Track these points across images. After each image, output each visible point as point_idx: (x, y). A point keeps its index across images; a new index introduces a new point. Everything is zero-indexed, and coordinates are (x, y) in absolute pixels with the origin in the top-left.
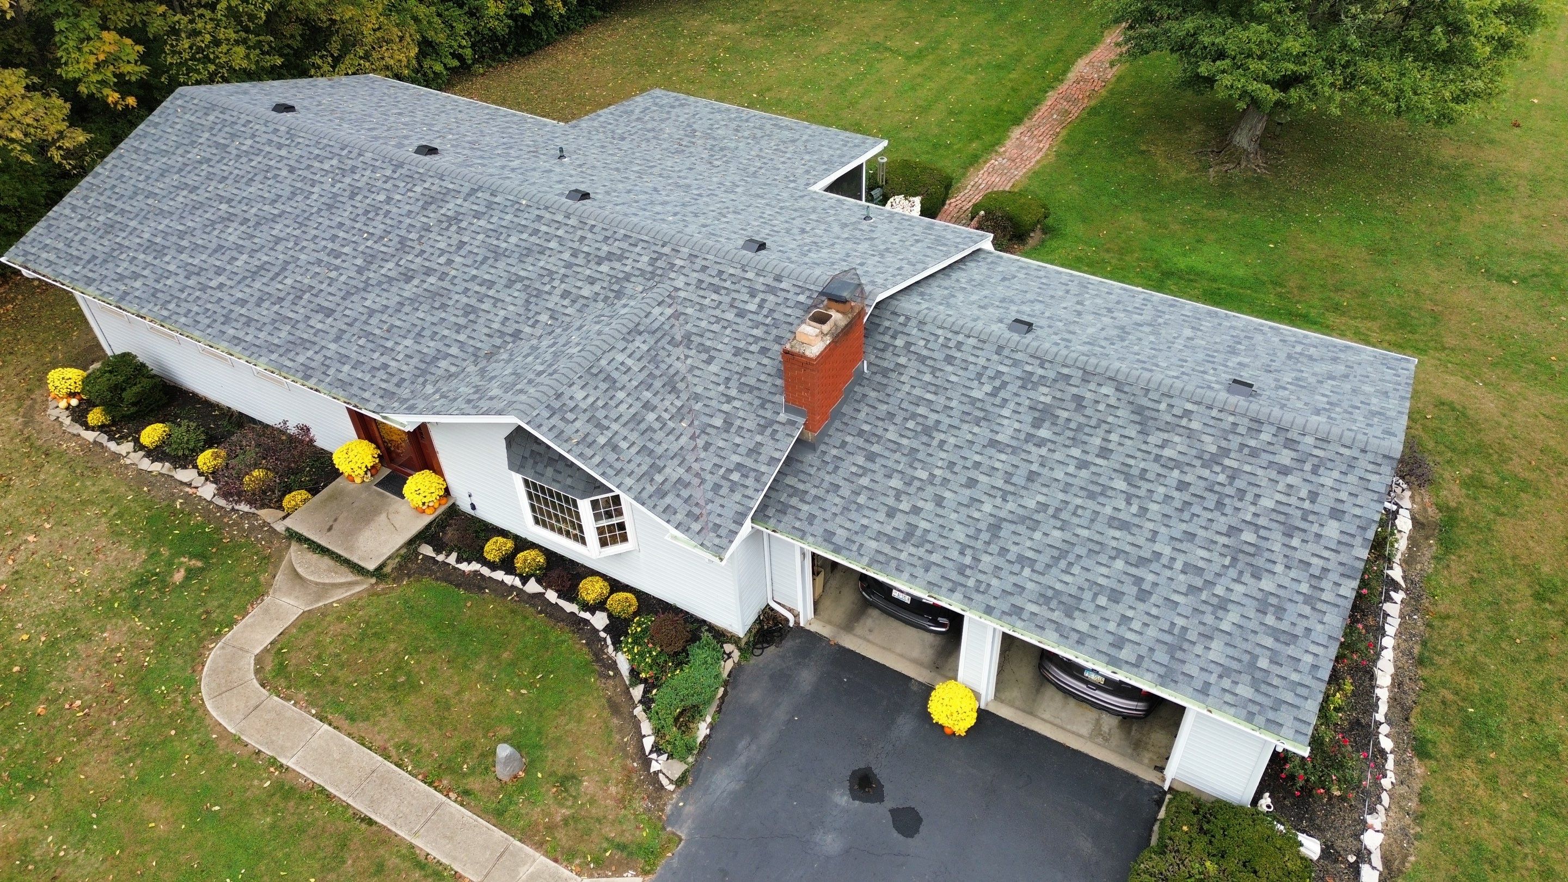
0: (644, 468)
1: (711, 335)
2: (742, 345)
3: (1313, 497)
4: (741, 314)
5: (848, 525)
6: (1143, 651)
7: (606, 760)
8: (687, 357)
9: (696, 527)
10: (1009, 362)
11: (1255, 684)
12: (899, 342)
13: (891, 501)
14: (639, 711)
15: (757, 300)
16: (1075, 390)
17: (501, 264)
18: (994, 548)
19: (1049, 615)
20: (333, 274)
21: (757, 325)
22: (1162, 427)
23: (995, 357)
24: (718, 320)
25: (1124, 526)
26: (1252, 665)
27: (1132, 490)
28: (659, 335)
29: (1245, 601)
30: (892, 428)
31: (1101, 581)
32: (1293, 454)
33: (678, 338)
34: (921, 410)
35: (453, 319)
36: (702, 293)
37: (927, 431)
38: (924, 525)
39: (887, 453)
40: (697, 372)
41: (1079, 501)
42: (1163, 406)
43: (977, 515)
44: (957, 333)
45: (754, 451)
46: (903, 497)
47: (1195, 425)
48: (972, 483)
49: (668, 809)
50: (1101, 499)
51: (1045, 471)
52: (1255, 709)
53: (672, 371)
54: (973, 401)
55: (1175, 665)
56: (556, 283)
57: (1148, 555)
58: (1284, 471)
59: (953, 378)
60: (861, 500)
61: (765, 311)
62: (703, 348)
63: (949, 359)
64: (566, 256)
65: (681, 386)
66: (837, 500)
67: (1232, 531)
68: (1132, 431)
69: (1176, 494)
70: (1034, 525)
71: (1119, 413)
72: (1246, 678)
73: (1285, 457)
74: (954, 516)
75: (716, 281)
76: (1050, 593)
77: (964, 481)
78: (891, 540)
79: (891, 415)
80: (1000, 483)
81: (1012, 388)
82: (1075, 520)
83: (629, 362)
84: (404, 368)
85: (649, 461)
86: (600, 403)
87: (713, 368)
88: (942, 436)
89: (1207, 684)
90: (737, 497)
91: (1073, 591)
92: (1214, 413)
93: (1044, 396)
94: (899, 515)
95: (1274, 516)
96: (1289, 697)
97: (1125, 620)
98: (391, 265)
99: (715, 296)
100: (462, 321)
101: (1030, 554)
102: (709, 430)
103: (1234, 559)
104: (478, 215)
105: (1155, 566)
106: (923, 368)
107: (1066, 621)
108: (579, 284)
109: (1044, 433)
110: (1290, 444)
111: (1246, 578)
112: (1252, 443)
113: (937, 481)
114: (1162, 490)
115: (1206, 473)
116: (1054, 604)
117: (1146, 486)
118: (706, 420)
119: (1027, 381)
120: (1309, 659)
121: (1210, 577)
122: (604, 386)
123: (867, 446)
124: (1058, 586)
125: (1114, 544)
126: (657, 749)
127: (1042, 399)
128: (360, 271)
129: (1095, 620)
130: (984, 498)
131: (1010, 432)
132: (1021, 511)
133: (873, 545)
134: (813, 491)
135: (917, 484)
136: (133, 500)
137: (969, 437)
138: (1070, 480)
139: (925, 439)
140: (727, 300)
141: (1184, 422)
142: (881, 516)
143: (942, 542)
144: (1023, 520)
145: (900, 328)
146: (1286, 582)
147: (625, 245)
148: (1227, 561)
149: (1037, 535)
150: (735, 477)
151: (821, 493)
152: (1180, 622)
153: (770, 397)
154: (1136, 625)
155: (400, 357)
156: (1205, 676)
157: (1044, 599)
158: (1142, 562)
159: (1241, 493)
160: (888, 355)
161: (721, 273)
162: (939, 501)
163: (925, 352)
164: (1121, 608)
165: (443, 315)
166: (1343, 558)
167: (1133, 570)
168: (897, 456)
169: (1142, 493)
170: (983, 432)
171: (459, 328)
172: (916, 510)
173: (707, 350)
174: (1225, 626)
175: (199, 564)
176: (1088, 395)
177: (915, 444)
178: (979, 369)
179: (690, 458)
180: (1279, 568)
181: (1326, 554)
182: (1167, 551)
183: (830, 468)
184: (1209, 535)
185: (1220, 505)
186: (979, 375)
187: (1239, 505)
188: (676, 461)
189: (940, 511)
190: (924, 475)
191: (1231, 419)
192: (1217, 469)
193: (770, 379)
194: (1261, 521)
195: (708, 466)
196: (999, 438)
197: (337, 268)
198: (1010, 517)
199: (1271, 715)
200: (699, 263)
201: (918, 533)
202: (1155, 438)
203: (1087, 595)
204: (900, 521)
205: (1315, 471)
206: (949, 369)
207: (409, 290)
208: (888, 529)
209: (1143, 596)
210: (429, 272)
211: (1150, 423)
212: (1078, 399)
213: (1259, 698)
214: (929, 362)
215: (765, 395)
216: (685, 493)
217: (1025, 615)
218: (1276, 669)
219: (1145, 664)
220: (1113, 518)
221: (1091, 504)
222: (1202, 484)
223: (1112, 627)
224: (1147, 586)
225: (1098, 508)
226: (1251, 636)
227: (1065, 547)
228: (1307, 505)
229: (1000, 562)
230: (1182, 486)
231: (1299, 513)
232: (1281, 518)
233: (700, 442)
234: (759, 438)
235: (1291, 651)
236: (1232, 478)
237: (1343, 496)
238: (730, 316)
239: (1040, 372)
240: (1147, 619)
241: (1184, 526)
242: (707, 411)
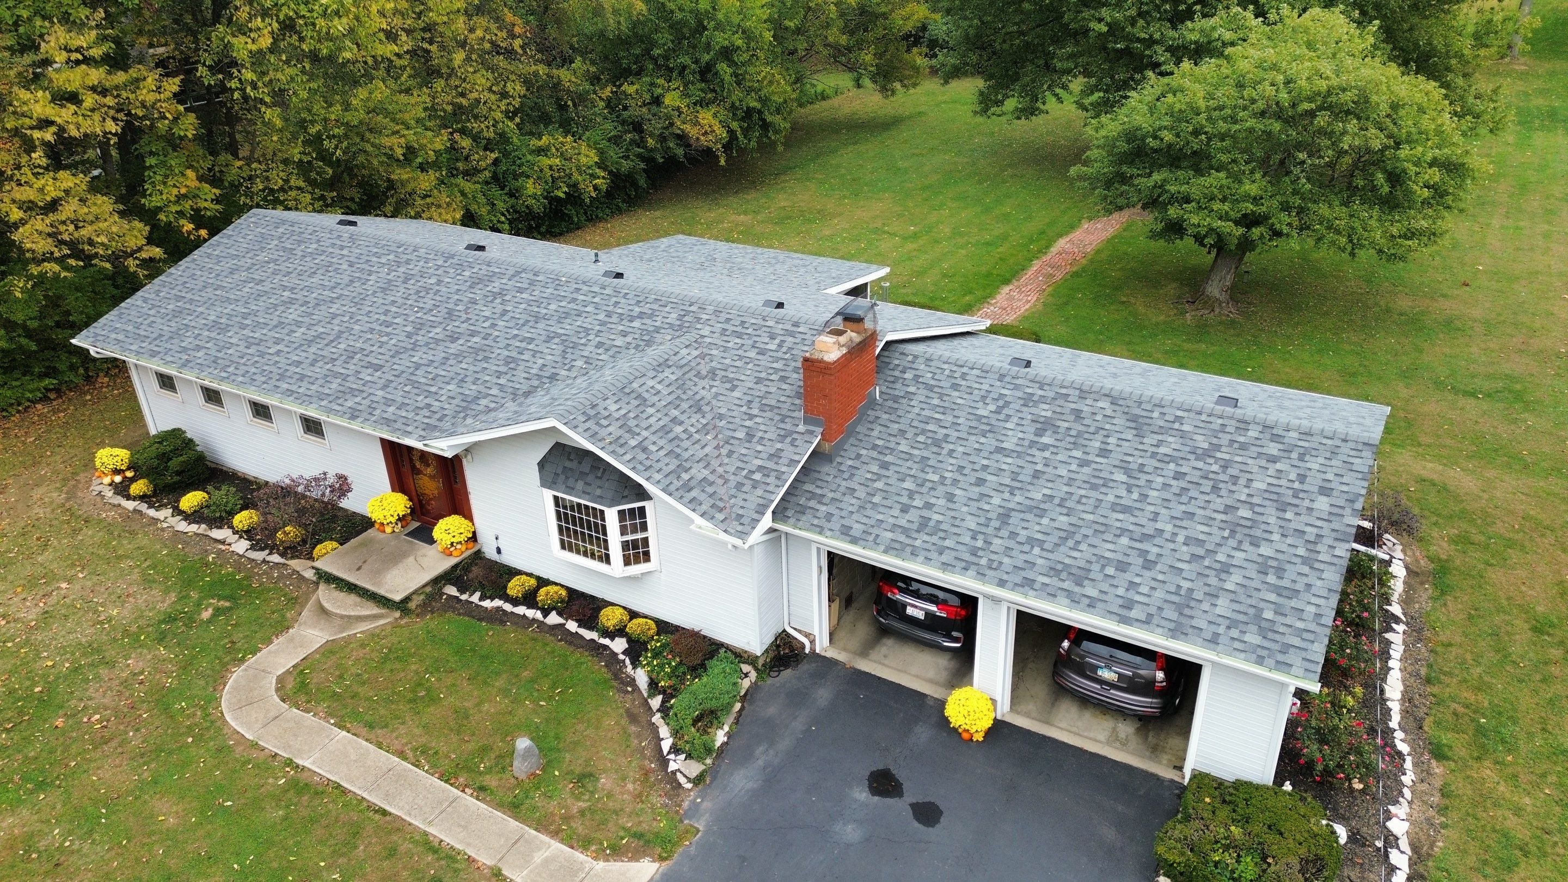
0: (672, 467)
1: (734, 370)
2: (763, 375)
3: (1302, 478)
4: (762, 352)
5: (864, 520)
6: (1153, 610)
7: (624, 761)
8: (711, 387)
9: (720, 516)
10: (1012, 387)
11: (1263, 633)
12: (908, 375)
13: (905, 500)
14: (657, 719)
15: (777, 341)
16: (1073, 406)
17: (541, 325)
18: (1004, 533)
19: (1061, 585)
20: (384, 339)
21: (777, 360)
22: (1156, 429)
23: (998, 383)
24: (741, 358)
25: (1126, 510)
26: (1258, 617)
27: (1132, 481)
28: (686, 369)
29: (1245, 564)
30: (903, 442)
31: (1108, 555)
32: (1281, 446)
33: (704, 372)
34: (930, 427)
35: (495, 368)
36: (726, 338)
37: (937, 443)
38: (936, 517)
39: (899, 462)
40: (721, 398)
41: (1083, 492)
42: (1156, 415)
43: (986, 507)
44: (962, 366)
45: (775, 456)
46: (916, 496)
47: (1186, 428)
48: (980, 482)
49: (686, 805)
50: (1103, 490)
51: (1050, 470)
52: (1264, 653)
53: (698, 397)
54: (979, 418)
55: (1183, 620)
56: (591, 337)
57: (1151, 532)
58: (1273, 460)
59: (959, 401)
60: (876, 500)
61: (784, 349)
62: (726, 380)
63: (955, 387)
64: (602, 317)
65: (706, 409)
66: (854, 501)
67: (1228, 509)
68: (1129, 435)
69: (1173, 482)
70: (1041, 513)
71: (1115, 421)
72: (1254, 628)
73: (1273, 449)
74: (965, 509)
75: (739, 329)
76: (1059, 567)
77: (973, 480)
78: (905, 531)
79: (902, 432)
80: (1007, 481)
81: (1016, 406)
82: (1081, 507)
83: (659, 387)
84: (447, 406)
85: (677, 462)
86: (632, 415)
87: (736, 394)
88: (951, 447)
89: (1216, 635)
90: (759, 492)
91: (1082, 564)
92: (1204, 417)
93: (1045, 411)
94: (912, 510)
95: (1267, 495)
96: (1296, 641)
97: (1132, 585)
98: (438, 330)
99: (738, 340)
100: (503, 369)
101: (1039, 536)
102: (732, 441)
103: (1233, 532)
104: (521, 290)
105: (1158, 541)
106: (931, 394)
107: (1077, 589)
108: (613, 337)
109: (1046, 440)
110: (1276, 438)
111: (1246, 546)
112: (1242, 439)
113: (948, 482)
114: (1160, 480)
115: (1200, 464)
116: (1064, 575)
117: (1144, 477)
118: (730, 433)
119: (1028, 400)
120: (1312, 609)
121: (1211, 547)
122: (636, 403)
123: (881, 457)
124: (1067, 561)
125: (1118, 524)
126: (675, 750)
127: (1043, 413)
128: (409, 336)
129: (1105, 587)
130: (992, 493)
131: (1015, 440)
132: (1028, 502)
133: (889, 535)
134: (831, 495)
135: (929, 485)
136: (167, 555)
137: (977, 446)
138: (1073, 476)
139: (935, 449)
140: (750, 342)
141: (1176, 426)
142: (896, 512)
143: (955, 530)
144: (1030, 509)
145: (908, 365)
146: (1284, 548)
147: (656, 307)
148: (1226, 533)
149: (1045, 521)
150: (757, 476)
151: (838, 495)
152: (1186, 585)
153: (790, 414)
154: (1144, 589)
155: (443, 399)
156: (1213, 628)
157: (1054, 571)
158: (1145, 537)
159: (1234, 480)
160: (898, 386)
161: (743, 322)
162: (950, 498)
163: (932, 382)
164: (1128, 576)
165: (485, 365)
166: (1335, 525)
167: (1137, 545)
168: (909, 464)
169: (1142, 483)
170: (990, 442)
171: (499, 375)
172: (928, 506)
173: (730, 381)
174: (1229, 586)
175: (227, 604)
176: (1086, 409)
177: (926, 454)
178: (983, 393)
179: (715, 463)
180: (1276, 537)
181: (1319, 523)
182: (1169, 528)
183: (846, 476)
184: (1208, 513)
185: (1215, 489)
186: (984, 398)
187: (1233, 488)
188: (701, 465)
189: (951, 505)
190: (935, 478)
191: (1220, 421)
192: (1211, 461)
193: (789, 400)
194: (1255, 500)
195: (732, 469)
196: (1004, 445)
197: (388, 334)
198: (1018, 507)
199: (1280, 657)
200: (723, 316)
201: (932, 524)
202: (1150, 440)
203: (1096, 567)
204: (913, 515)
205: (1301, 458)
206: (956, 394)
207: (454, 348)
208: (903, 522)
209: (1149, 565)
210: (473, 334)
211: (1145, 428)
212: (1078, 414)
213: (1266, 644)
214: (936, 389)
215: (784, 412)
216: (710, 490)
217: (1037, 586)
218: (1280, 619)
219: (1156, 620)
220: (1114, 504)
221: (1093, 494)
222: (1198, 473)
223: (1121, 591)
224: (1151, 557)
225: (1101, 497)
226: (1255, 594)
227: (1072, 529)
228: (1296, 485)
229: (1011, 544)
230: (1178, 476)
231: (1290, 492)
232: (1275, 497)
233: (724, 451)
234: (779, 446)
235: (1293, 603)
236: (1225, 468)
237: (1330, 476)
238: (752, 354)
239: (1040, 392)
240: (1154, 584)
241: (1183, 508)
242: (730, 426)
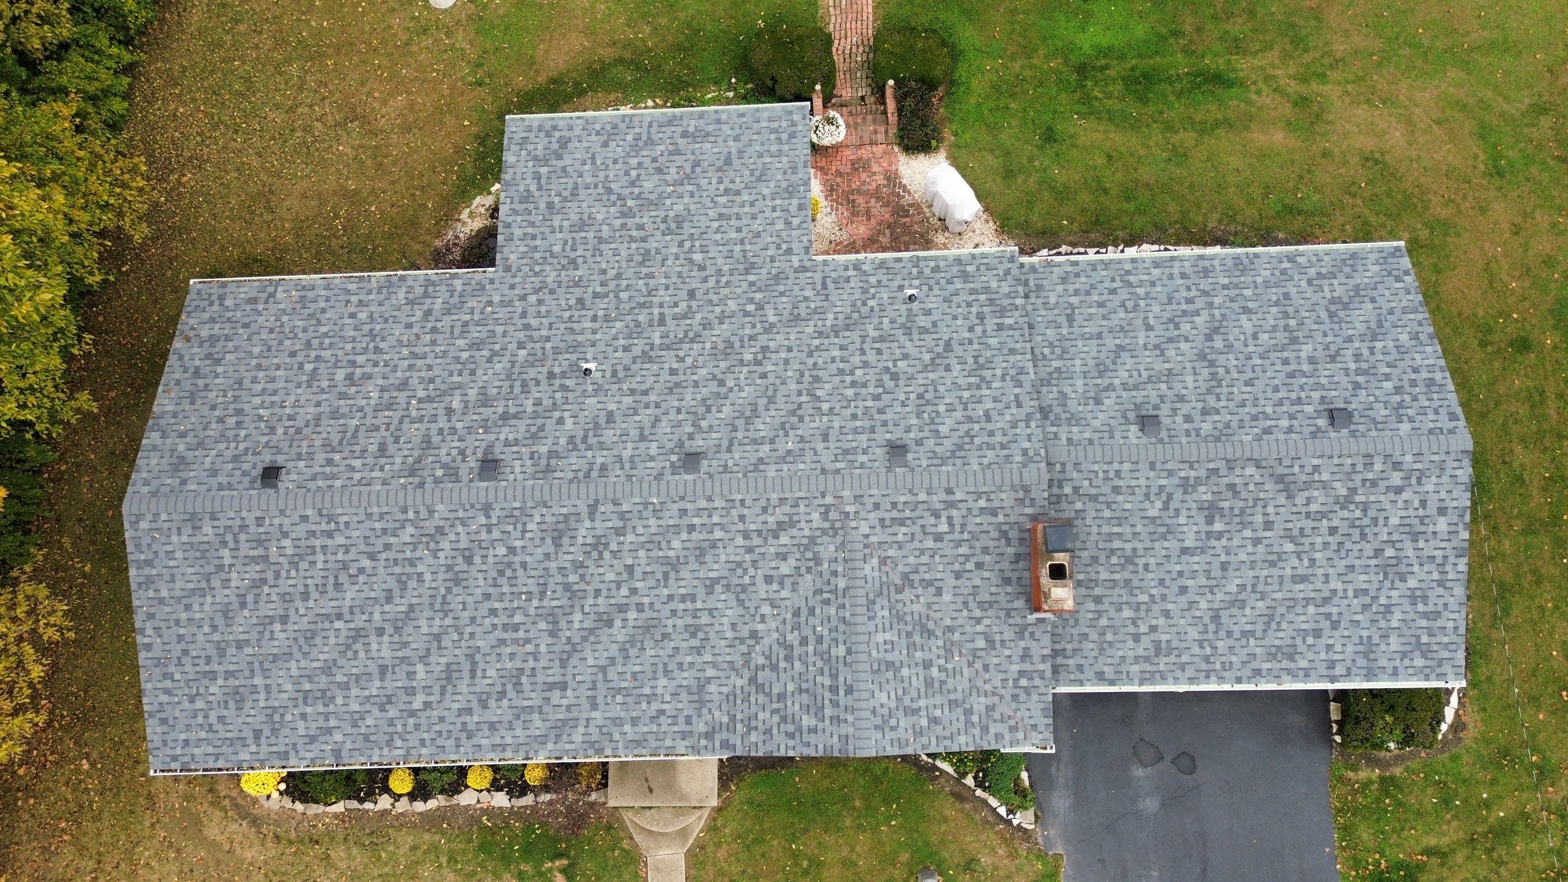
3: (1423, 504)
7: (984, 837)
8: (917, 597)
9: (1020, 735)
10: (1165, 474)
11: (1424, 655)
12: (1067, 490)
14: (980, 793)
16: (1225, 481)
18: (1222, 634)
23: (1152, 474)
25: (1304, 579)
26: (1419, 644)
28: (885, 591)
32: (1401, 474)
33: (899, 582)
36: (889, 530)
37: (1129, 560)
38: (1164, 638)
39: (1108, 592)
42: (1296, 469)
43: (1198, 614)
44: (1110, 463)
45: (1026, 656)
46: (1139, 622)
49: (1040, 840)
50: (1280, 564)
51: (1232, 558)
52: (1427, 671)
54: (1153, 520)
55: (1372, 665)
57: (1328, 594)
58: (1399, 490)
59: (1128, 506)
60: (1109, 637)
61: (958, 528)
62: (927, 584)
63: (1116, 490)
64: (740, 541)
65: (931, 625)
66: (1091, 646)
67: (1378, 552)
68: (1282, 500)
70: (1242, 604)
71: (1266, 487)
72: (1417, 653)
78: (1147, 659)
81: (1178, 496)
85: (960, 710)
86: (900, 692)
87: (947, 597)
89: (1395, 668)
90: (1035, 697)
93: (1204, 494)
96: (1445, 654)
97: (1329, 647)
98: (578, 616)
99: (903, 530)
102: (979, 653)
103: (1386, 574)
104: (618, 531)
107: (1292, 665)
108: (773, 564)
109: (1218, 526)
110: (1397, 466)
111: (1398, 584)
112: (1370, 476)
114: (1319, 540)
116: (1279, 656)
117: (1306, 541)
119: (1187, 486)
121: (1373, 593)
122: (890, 675)
124: (1277, 643)
125: (1302, 595)
126: (1010, 811)
129: (1311, 656)
130: (1198, 598)
131: (1192, 535)
133: (1136, 668)
138: (1253, 558)
142: (1130, 644)
144: (1232, 603)
146: (1423, 576)
148: (1381, 577)
150: (1024, 682)
153: (1009, 606)
154: (1338, 648)
155: (667, 698)
156: (1392, 663)
157: (1272, 656)
161: (894, 505)
169: (1307, 548)
170: (1172, 544)
174: (1394, 624)
175: (565, 862)
178: (1144, 490)
179: (980, 684)
180: (1416, 568)
181: (1443, 545)
183: (1072, 622)
184: (1364, 561)
185: (1363, 536)
187: (1375, 530)
188: (974, 694)
191: (1349, 461)
193: (1000, 590)
194: (1395, 537)
195: (999, 684)
196: (1187, 544)
197: (527, 641)
200: (868, 502)
201: (1164, 645)
202: (1300, 499)
207: (618, 634)
209: (1335, 625)
210: (622, 609)
211: (1292, 487)
212: (1231, 487)
213: (1429, 663)
214: (1101, 499)
215: (1005, 605)
216: (997, 716)
217: (1264, 673)
218: (1434, 640)
223: (1323, 656)
225: (1281, 572)
227: (1270, 612)
228: (1421, 512)
229: (1231, 642)
231: (1417, 521)
233: (978, 665)
234: (1022, 644)
238: (930, 543)
242: (966, 637)
